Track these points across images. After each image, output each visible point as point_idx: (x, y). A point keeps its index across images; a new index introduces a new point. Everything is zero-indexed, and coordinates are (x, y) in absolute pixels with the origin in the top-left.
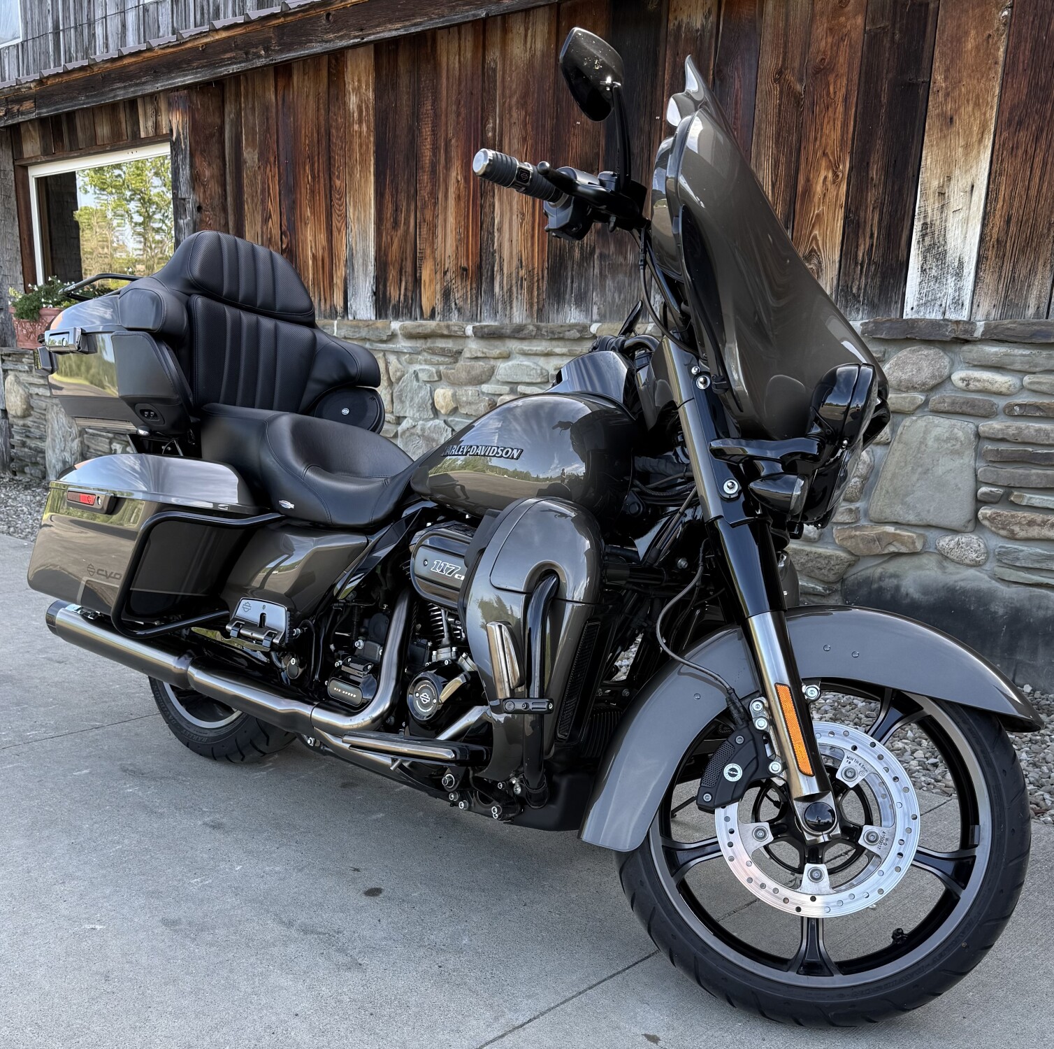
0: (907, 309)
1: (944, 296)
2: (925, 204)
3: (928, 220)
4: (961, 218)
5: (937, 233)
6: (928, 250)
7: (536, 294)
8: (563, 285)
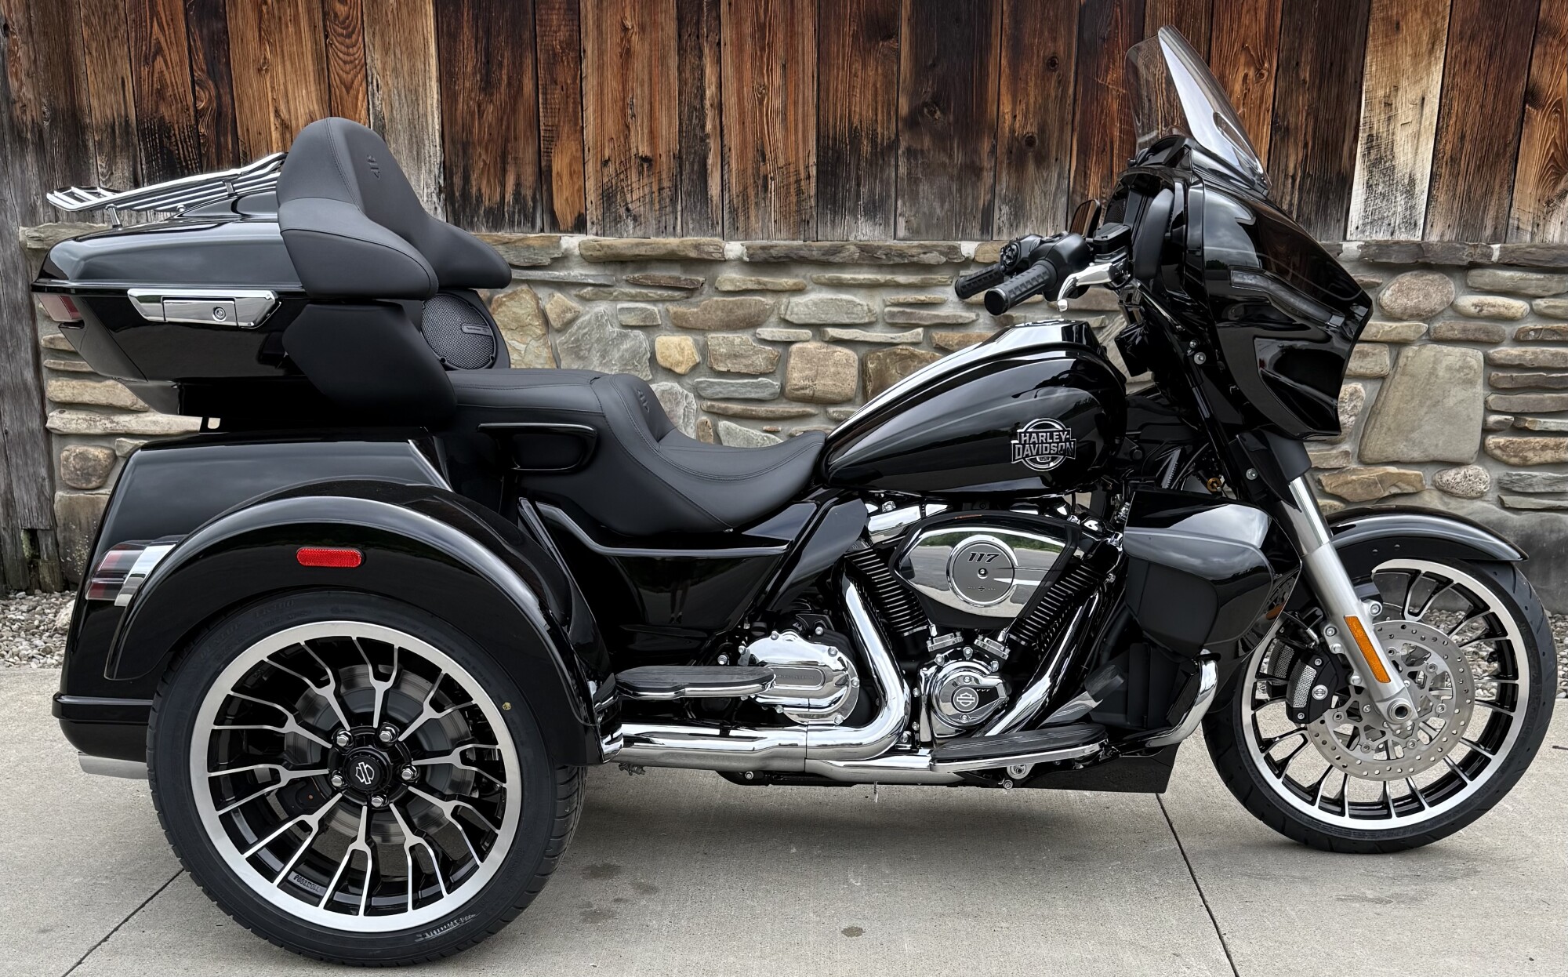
0: (1351, 228)
1: (1393, 214)
2: (1369, 114)
3: (1374, 132)
4: (1410, 131)
5: (1383, 146)
6: (1374, 165)
7: (794, 199)
8: (843, 189)
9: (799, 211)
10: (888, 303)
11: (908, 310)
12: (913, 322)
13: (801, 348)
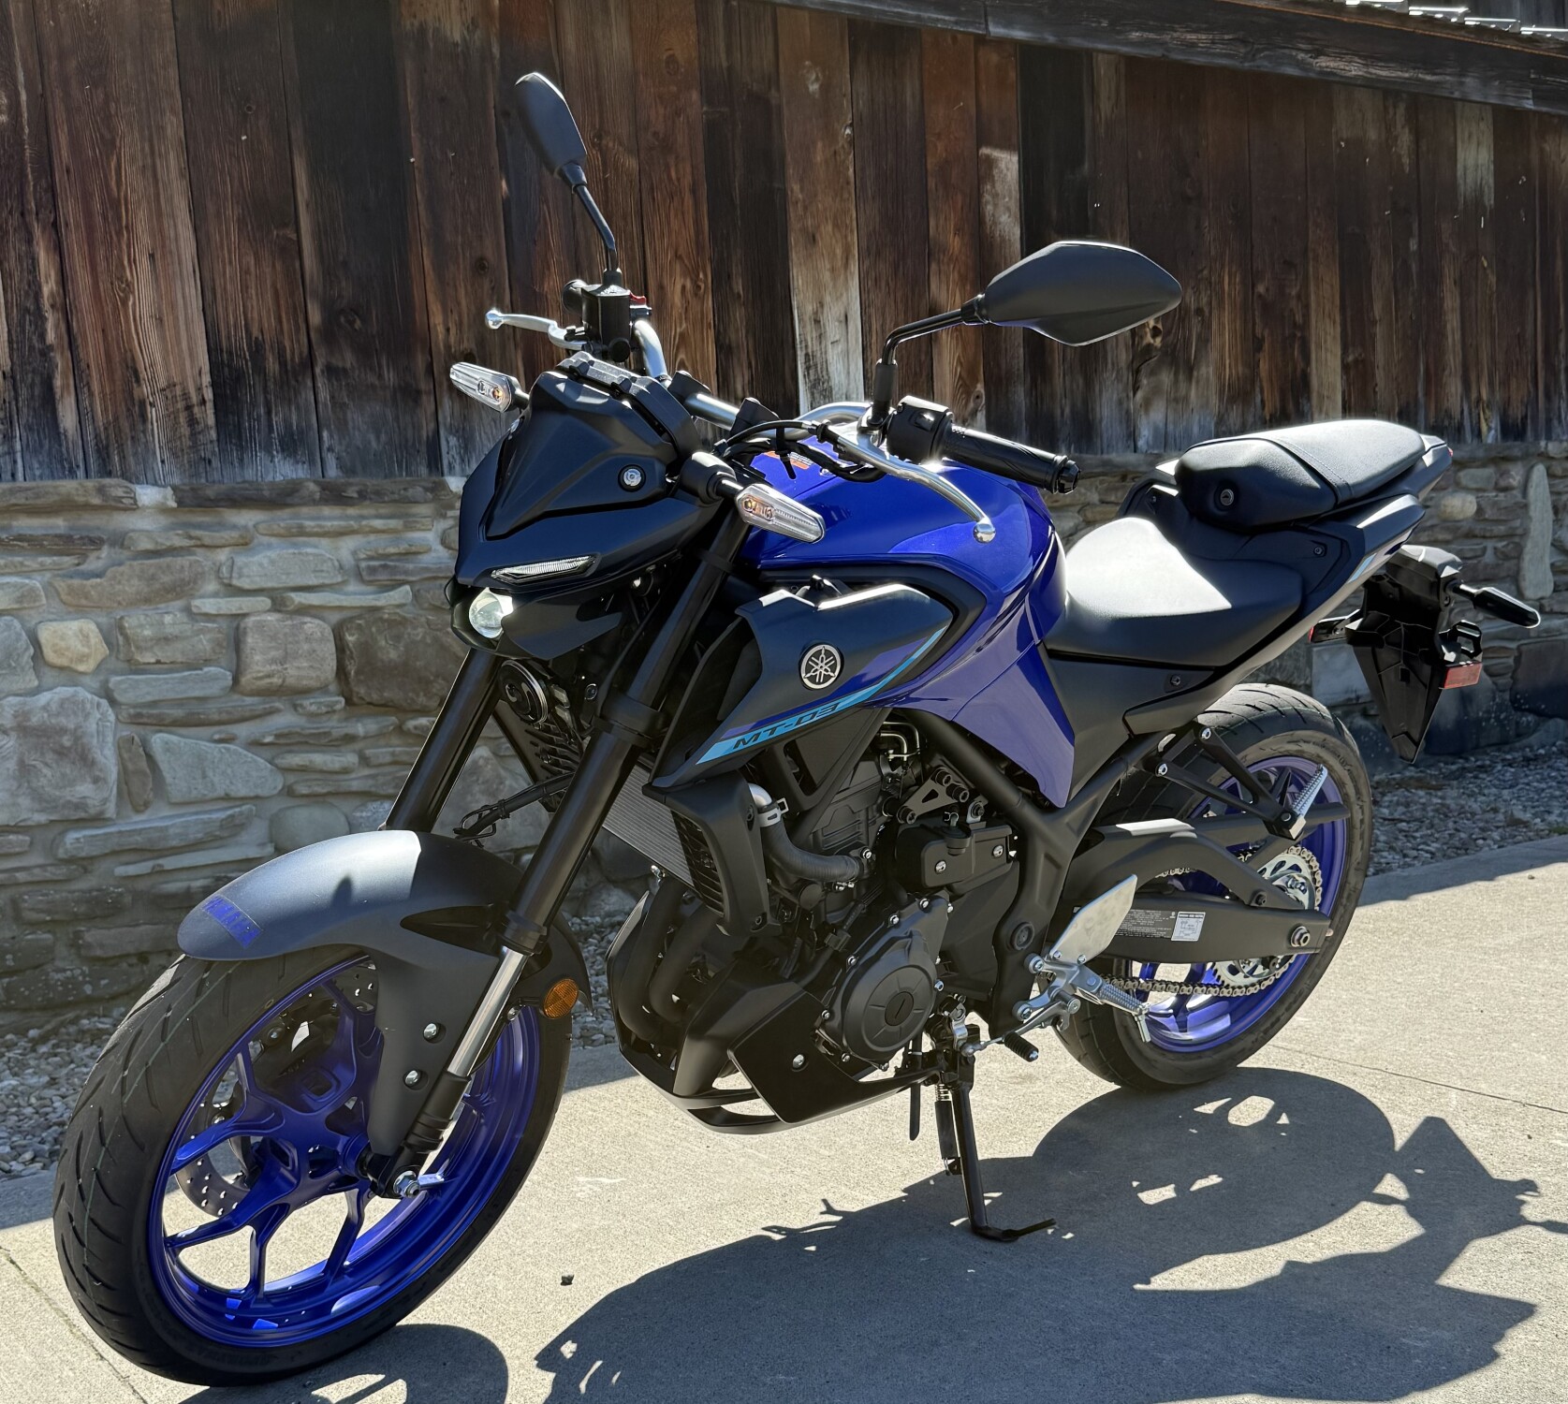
2: (803, 331)
3: (809, 351)
4: (840, 351)
5: (819, 366)
6: (814, 386)
7: (185, 430)
8: (249, 418)
9: (195, 447)
10: (362, 556)
11: (391, 564)
12: (398, 577)
13: (259, 622)
